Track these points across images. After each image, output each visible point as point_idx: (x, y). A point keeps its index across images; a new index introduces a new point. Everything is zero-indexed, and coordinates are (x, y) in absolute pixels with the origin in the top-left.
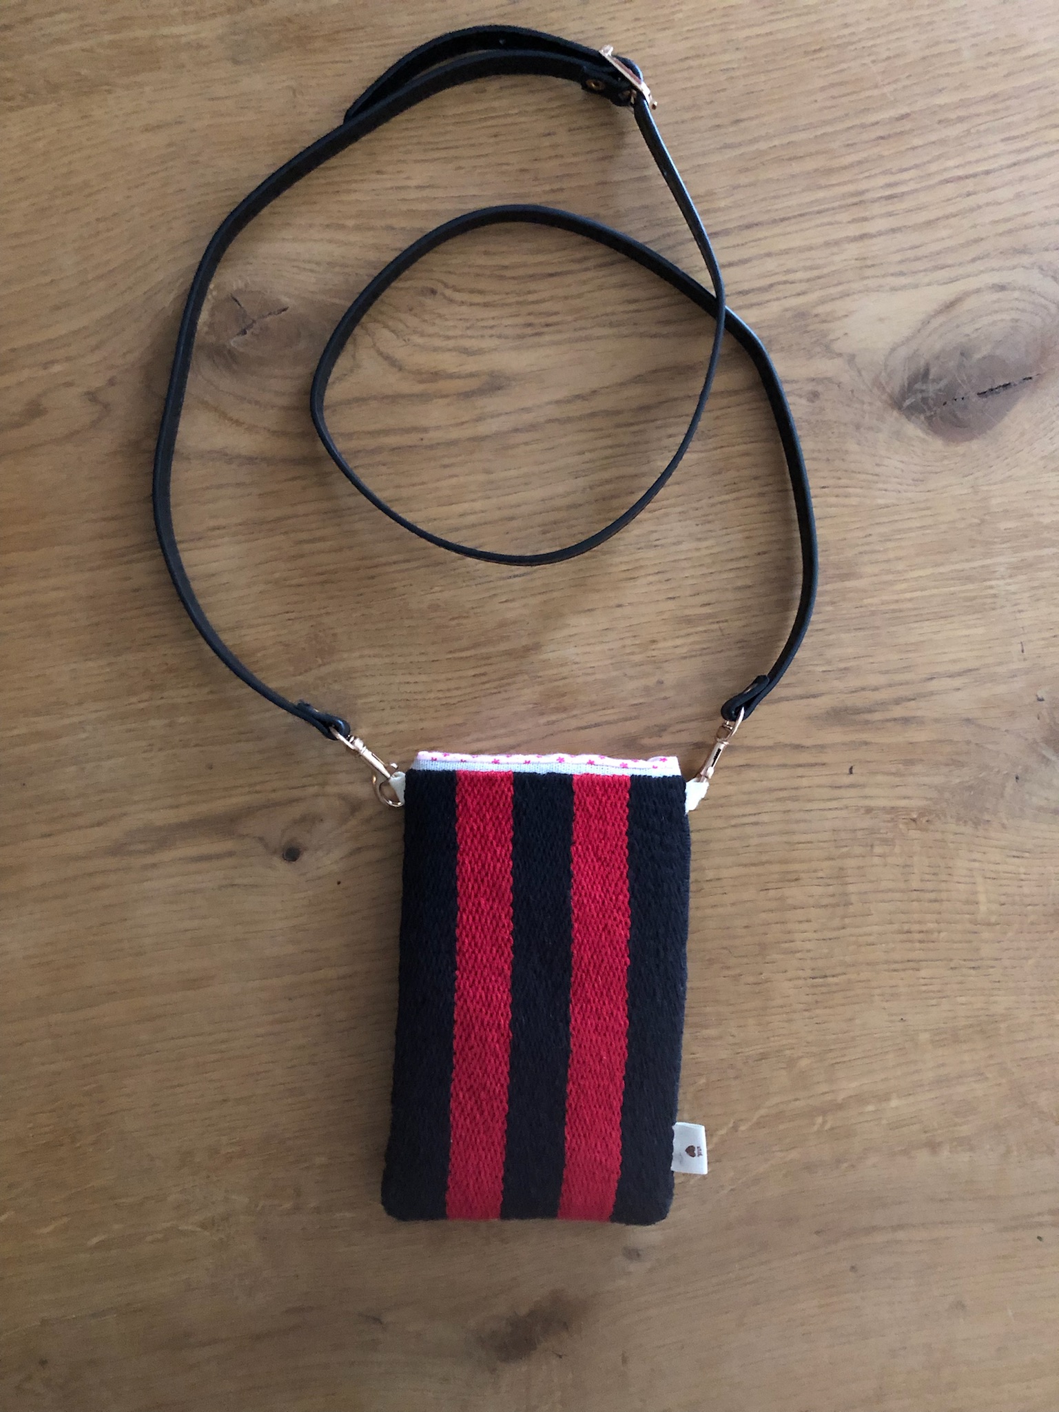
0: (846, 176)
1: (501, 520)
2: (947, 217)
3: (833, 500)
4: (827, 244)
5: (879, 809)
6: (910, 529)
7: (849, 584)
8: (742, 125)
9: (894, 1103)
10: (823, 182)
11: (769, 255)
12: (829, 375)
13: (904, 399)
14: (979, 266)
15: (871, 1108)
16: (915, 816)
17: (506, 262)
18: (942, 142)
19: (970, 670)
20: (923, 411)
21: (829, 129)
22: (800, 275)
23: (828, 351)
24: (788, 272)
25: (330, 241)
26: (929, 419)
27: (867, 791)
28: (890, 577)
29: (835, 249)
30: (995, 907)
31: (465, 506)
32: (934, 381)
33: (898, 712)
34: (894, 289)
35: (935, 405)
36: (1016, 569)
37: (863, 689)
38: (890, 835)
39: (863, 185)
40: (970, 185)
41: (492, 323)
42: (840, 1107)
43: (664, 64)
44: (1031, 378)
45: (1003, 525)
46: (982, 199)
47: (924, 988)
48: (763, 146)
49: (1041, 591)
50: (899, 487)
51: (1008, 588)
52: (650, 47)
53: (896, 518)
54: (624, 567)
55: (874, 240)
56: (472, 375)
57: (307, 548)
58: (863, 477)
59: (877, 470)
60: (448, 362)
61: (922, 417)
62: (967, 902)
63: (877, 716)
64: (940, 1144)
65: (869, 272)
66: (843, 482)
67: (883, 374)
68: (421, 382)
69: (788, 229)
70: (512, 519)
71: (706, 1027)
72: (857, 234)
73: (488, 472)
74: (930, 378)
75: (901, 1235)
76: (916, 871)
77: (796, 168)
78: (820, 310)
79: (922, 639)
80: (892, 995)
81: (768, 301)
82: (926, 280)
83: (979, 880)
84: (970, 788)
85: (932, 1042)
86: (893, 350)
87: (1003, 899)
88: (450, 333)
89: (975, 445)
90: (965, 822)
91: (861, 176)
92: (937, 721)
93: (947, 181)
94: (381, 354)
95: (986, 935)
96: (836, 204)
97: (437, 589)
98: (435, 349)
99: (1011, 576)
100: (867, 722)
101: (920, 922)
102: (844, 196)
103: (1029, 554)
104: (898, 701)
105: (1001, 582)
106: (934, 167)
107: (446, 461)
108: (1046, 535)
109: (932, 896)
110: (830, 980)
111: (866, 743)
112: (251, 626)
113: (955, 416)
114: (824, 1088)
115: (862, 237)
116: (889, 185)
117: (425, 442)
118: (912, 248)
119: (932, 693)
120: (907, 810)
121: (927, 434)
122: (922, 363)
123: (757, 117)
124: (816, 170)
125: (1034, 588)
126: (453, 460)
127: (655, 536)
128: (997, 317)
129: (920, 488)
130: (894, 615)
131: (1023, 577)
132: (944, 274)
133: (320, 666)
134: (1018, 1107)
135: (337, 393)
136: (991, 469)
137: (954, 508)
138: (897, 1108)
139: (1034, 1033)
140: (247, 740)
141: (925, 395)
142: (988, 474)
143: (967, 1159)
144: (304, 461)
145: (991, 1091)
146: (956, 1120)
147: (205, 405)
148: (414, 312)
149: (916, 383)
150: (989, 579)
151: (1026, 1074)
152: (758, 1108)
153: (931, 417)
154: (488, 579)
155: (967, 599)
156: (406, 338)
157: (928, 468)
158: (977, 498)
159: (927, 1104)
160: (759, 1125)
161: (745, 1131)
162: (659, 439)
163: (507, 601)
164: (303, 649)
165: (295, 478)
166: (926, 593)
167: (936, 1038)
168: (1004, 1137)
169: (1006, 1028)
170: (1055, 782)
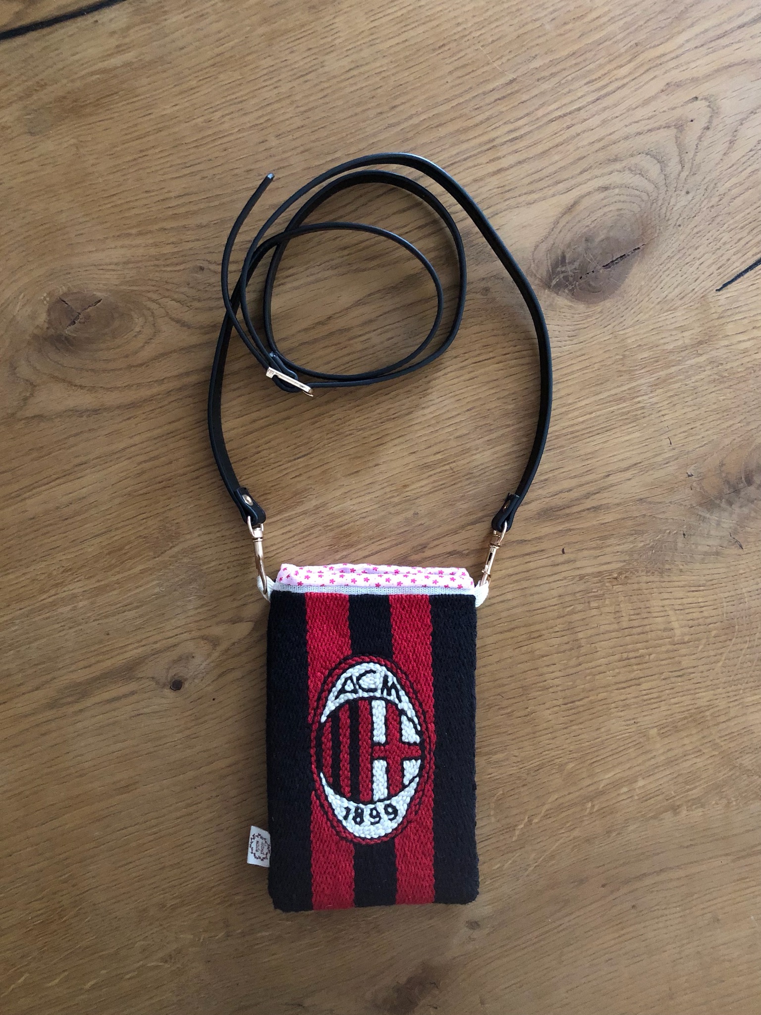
0: (479, 131)
2: (557, 146)
4: (475, 181)
5: (588, 575)
6: (572, 373)
8: (398, 109)
9: (641, 783)
10: (463, 137)
12: (495, 273)
13: (551, 279)
14: (586, 176)
15: (625, 789)
16: (616, 575)
18: (543, 93)
19: (635, 464)
20: (567, 287)
21: (461, 100)
25: (122, 247)
26: (571, 291)
27: (578, 564)
28: (564, 409)
29: (481, 184)
30: (686, 630)
32: (569, 263)
33: (589, 503)
34: (529, 204)
35: (574, 280)
36: (655, 386)
37: (561, 492)
38: (600, 592)
39: (493, 135)
40: (568, 121)
42: (602, 793)
43: (334, 77)
44: (639, 248)
45: (640, 356)
46: (578, 128)
47: (645, 697)
48: (415, 121)
49: (676, 398)
50: (559, 344)
51: (651, 400)
52: (322, 67)
54: (373, 438)
55: (508, 172)
57: (147, 466)
61: (566, 291)
62: (665, 630)
63: (575, 509)
64: (679, 806)
65: (508, 195)
66: (518, 348)
67: (533, 266)
68: (205, 334)
71: (496, 753)
72: (495, 170)
74: (568, 261)
75: (663, 876)
76: (624, 615)
77: (442, 132)
79: (597, 448)
80: (624, 706)
82: (551, 192)
83: (671, 613)
84: (652, 547)
85: (659, 734)
86: (537, 247)
87: (691, 623)
89: (608, 303)
90: (653, 573)
91: (490, 129)
92: (618, 505)
93: (552, 121)
94: (172, 319)
95: (683, 651)
96: (475, 152)
98: (210, 309)
100: (568, 515)
101: (634, 651)
102: (480, 145)
103: (662, 373)
104: (587, 496)
105: (645, 397)
106: (540, 113)
108: (672, 358)
109: (639, 630)
110: (578, 703)
111: (570, 530)
112: (117, 529)
113: (590, 285)
114: (588, 782)
115: (499, 171)
116: (512, 131)
118: (537, 172)
119: (612, 486)
120: (611, 572)
121: (572, 301)
122: (559, 252)
123: (408, 101)
124: (458, 131)
125: (671, 397)
127: (392, 411)
128: (606, 209)
129: (575, 341)
130: (573, 435)
131: (662, 390)
132: (561, 186)
133: (171, 548)
134: (731, 770)
135: (147, 353)
136: (624, 318)
137: (601, 352)
138: (643, 786)
139: (732, 714)
140: (130, 610)
141: (565, 274)
142: (621, 322)
143: (701, 814)
144: (133, 405)
145: (709, 762)
146: (688, 787)
147: (56, 379)
148: (191, 286)
149: (558, 267)
150: (638, 397)
151: (731, 745)
152: (544, 804)
153: (573, 289)
154: (279, 463)
155: (623, 414)
156: (189, 305)
157: (578, 326)
158: (617, 341)
159: (665, 779)
160: (547, 816)
161: (537, 823)
162: (382, 343)
163: (296, 476)
164: (157, 538)
165: (129, 419)
166: (593, 415)
167: (662, 731)
168: (725, 793)
169: (711, 715)
170: (713, 532)
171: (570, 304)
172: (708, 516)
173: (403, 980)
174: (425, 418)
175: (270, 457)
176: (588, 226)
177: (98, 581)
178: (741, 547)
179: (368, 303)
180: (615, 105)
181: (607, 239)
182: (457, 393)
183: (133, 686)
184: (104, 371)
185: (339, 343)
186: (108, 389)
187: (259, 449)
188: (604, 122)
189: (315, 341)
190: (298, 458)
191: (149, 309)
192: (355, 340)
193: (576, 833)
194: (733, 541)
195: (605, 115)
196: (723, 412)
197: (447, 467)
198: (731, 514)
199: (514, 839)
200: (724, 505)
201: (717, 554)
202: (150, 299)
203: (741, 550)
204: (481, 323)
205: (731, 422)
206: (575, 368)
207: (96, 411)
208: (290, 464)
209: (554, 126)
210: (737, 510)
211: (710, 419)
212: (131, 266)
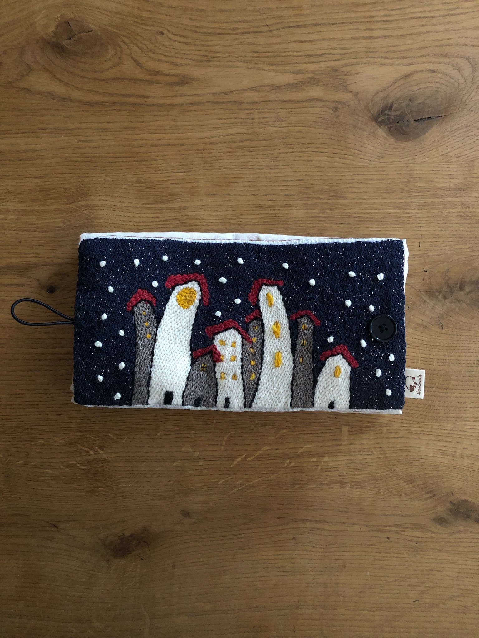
0: (365, 9)
1: (178, 144)
3: (338, 160)
4: (353, 38)
6: (372, 179)
7: (340, 201)
9: (326, 459)
10: (354, 9)
11: (324, 40)
12: (345, 100)
13: (379, 117)
14: (424, 59)
15: (314, 459)
17: (198, 25)
20: (387, 125)
22: (337, 51)
23: (346, 89)
24: (332, 49)
26: (389, 128)
28: (360, 201)
29: (355, 41)
31: (161, 136)
32: (394, 111)
34: (381, 65)
35: (393, 122)
36: (421, 206)
39: (374, 14)
40: (424, 21)
41: (188, 52)
42: (299, 456)
44: (441, 116)
45: (418, 184)
46: (429, 28)
49: (433, 219)
50: (371, 159)
51: (417, 214)
53: (367, 173)
54: (233, 176)
55: (375, 40)
56: (173, 75)
57: (83, 144)
58: (353, 151)
59: (361, 149)
60: (164, 67)
61: (386, 127)
64: (346, 483)
66: (344, 152)
67: (370, 104)
68: (150, 75)
69: (336, 29)
70: (183, 145)
72: (368, 36)
73: (174, 121)
74: (393, 109)
75: (319, 526)
78: (345, 69)
81: (320, 62)
82: (397, 62)
86: (377, 93)
88: (167, 54)
89: (410, 144)
91: (373, 9)
93: (414, 18)
94: (132, 58)
96: (360, 20)
97: (141, 173)
98: (159, 61)
99: (418, 209)
102: (364, 17)
103: (429, 200)
105: (414, 212)
106: (408, 11)
107: (156, 113)
108: (438, 192)
112: (50, 178)
113: (402, 129)
114: (291, 445)
115: (370, 38)
116: (386, 16)
117: (148, 103)
118: (393, 46)
121: (387, 135)
122: (390, 101)
125: (429, 217)
126: (159, 113)
127: (250, 164)
128: (429, 85)
129: (381, 161)
130: (359, 219)
131: (425, 210)
132: (406, 61)
133: (80, 201)
134: (388, 471)
135: (109, 74)
136: (416, 157)
137: (395, 173)
138: (327, 462)
139: (400, 435)
140: (39, 232)
141: (389, 117)
142: (414, 159)
143: (358, 493)
144: (88, 104)
145: (375, 461)
146: (356, 472)
147: (46, 70)
148: (152, 41)
149: (386, 110)
150: (409, 209)
151: (394, 455)
152: (259, 450)
153: (391, 127)
154: (167, 171)
155: (395, 217)
156: (146, 53)
157: (386, 152)
158: (408, 169)
159: (343, 462)
160: (257, 458)
161: (250, 461)
162: (259, 118)
163: (174, 184)
164: (73, 192)
165: (83, 111)
166: (377, 211)
167: (351, 430)
168: (378, 485)
169: (388, 430)
170: (427, 312)
171: (385, 136)
172: (428, 301)
173: (128, 534)
174: (269, 175)
175: (163, 165)
176: (414, 91)
177: (27, 206)
178: (442, 328)
179: (259, 91)
180: (456, 22)
181: (424, 103)
182: (296, 166)
183: (23, 281)
184: (78, 76)
185: (232, 109)
186: (77, 88)
187: (157, 158)
188: (446, 30)
189: (218, 103)
190: (180, 172)
191: (120, 47)
192: (242, 111)
193: (273, 477)
194: (439, 323)
195: (448, 26)
196: (460, 238)
197: (273, 212)
198: (443, 305)
199: (232, 466)
200: (440, 297)
201: (426, 327)
202: (123, 41)
203: (441, 330)
204: (326, 128)
205: (463, 246)
206: (376, 177)
207: (64, 99)
208: (173, 174)
209: (414, 22)
210: (448, 304)
211: (451, 239)
212: (118, 16)
